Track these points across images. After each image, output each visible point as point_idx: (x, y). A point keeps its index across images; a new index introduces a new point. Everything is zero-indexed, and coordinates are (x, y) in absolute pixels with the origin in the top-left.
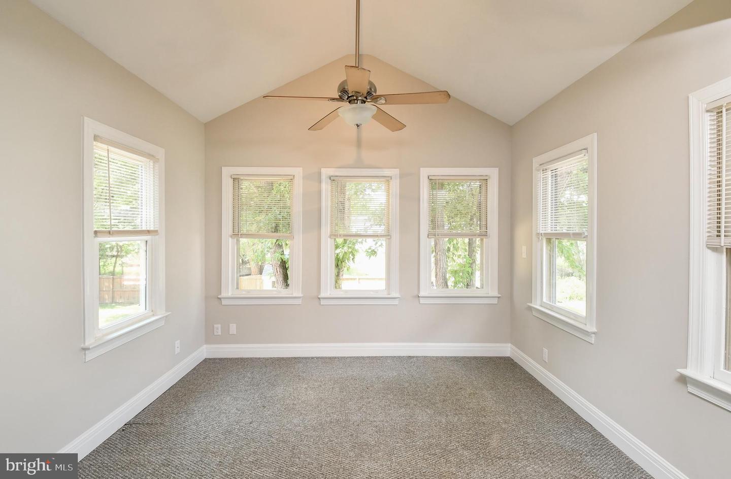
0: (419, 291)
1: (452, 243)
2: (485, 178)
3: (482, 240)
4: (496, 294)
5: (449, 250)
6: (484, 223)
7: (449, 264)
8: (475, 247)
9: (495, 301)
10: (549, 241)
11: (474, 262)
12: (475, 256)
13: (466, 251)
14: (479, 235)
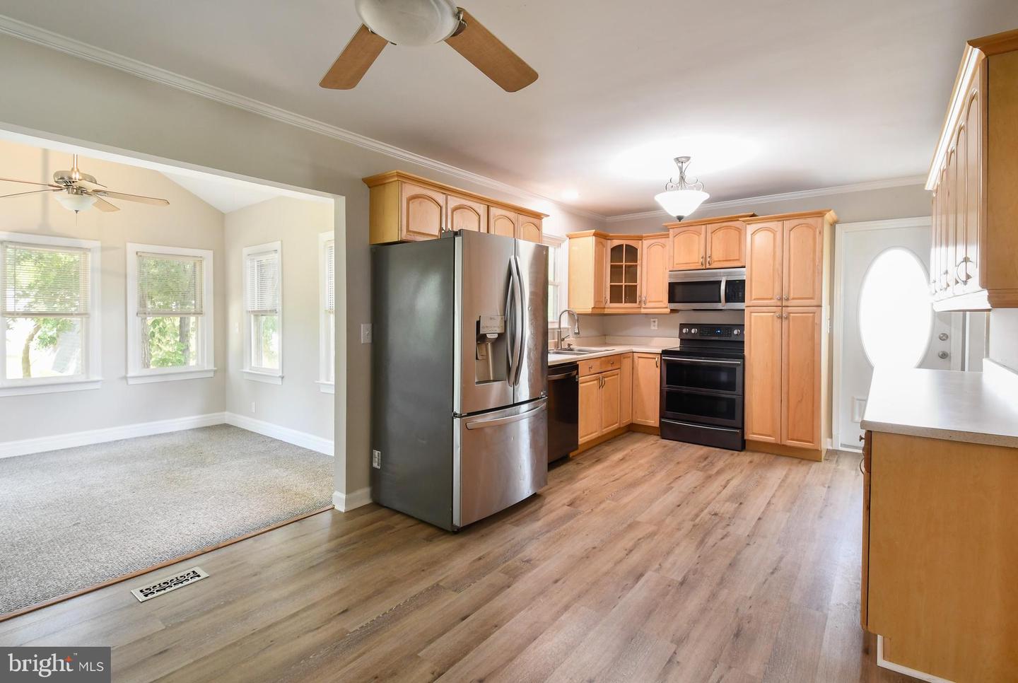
0: (126, 372)
1: (157, 327)
2: (200, 259)
3: (197, 319)
4: (212, 367)
5: (153, 335)
6: (198, 301)
7: (153, 354)
8: (188, 331)
9: (211, 375)
10: (256, 316)
11: (188, 348)
12: (188, 341)
13: (176, 335)
14: (194, 314)
